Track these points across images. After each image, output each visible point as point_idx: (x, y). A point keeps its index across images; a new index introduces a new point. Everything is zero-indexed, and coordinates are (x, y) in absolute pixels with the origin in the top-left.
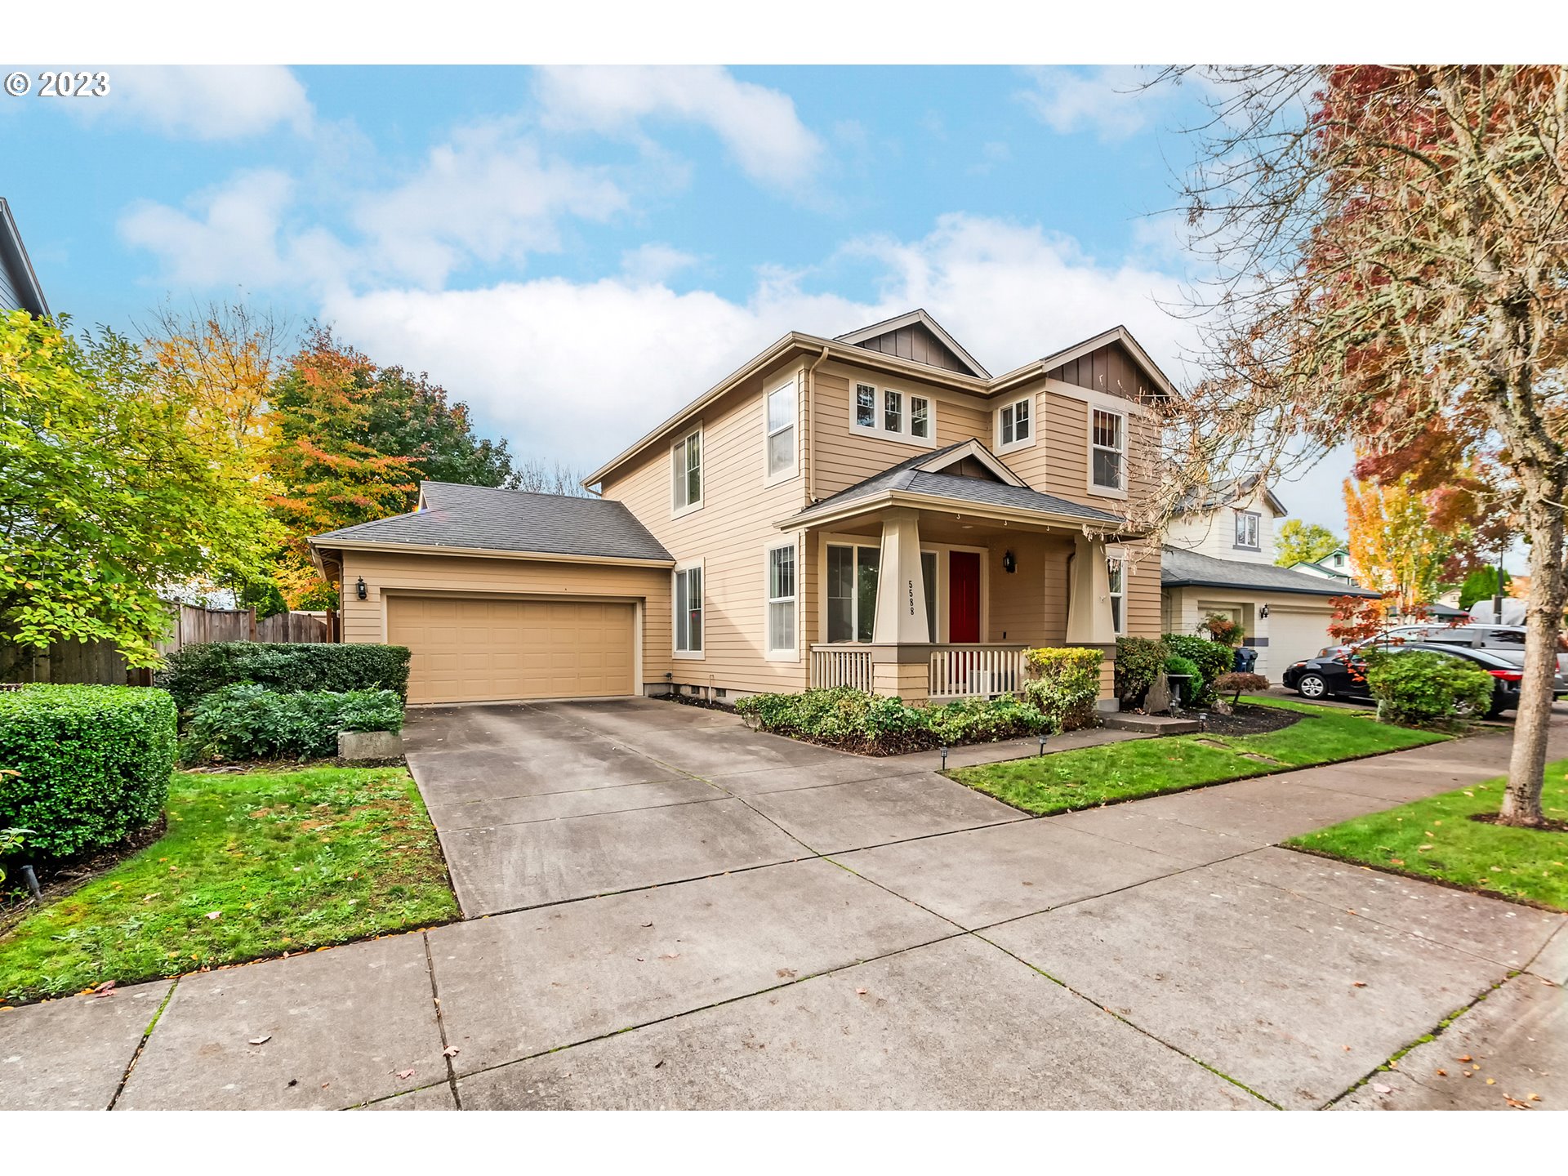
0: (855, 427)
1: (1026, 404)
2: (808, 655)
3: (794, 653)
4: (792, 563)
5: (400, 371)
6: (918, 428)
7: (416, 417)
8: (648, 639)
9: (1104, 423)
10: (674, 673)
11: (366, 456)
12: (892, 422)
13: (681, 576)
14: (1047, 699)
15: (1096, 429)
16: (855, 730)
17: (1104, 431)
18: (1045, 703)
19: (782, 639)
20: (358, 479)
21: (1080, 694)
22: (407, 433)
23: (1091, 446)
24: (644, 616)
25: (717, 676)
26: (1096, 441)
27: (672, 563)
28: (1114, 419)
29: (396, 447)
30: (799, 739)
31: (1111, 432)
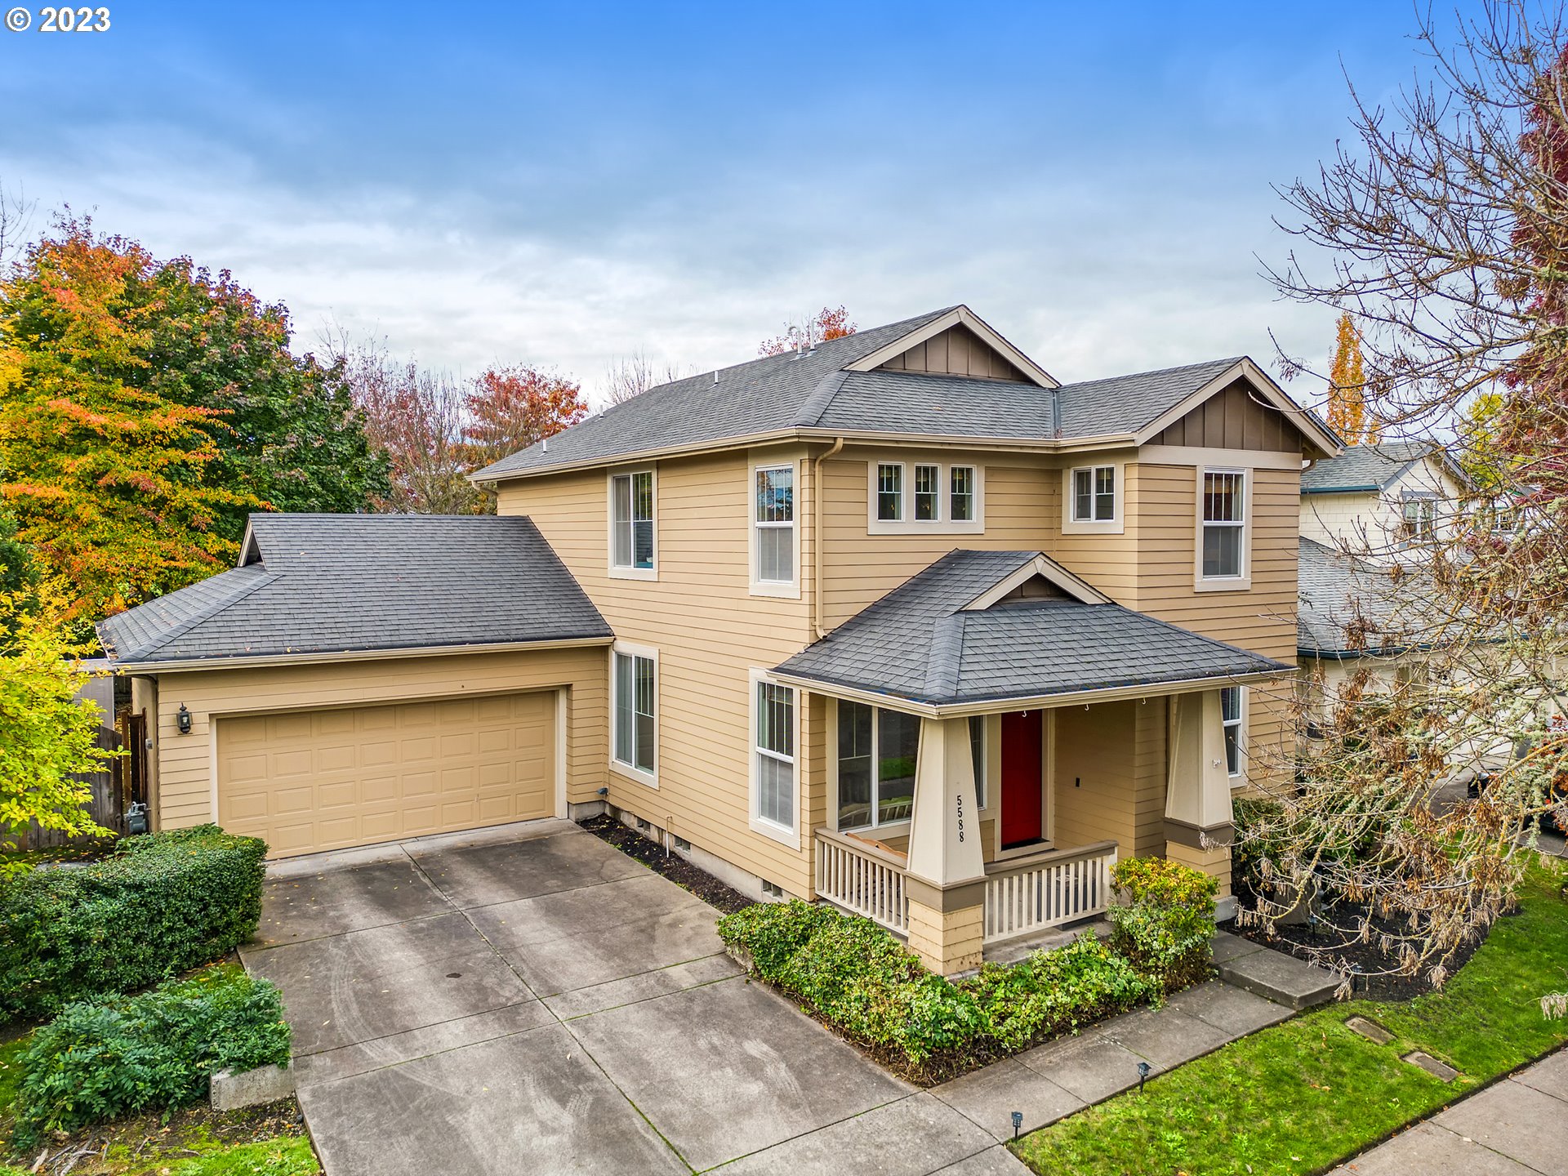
0: (877, 526)
1: (1111, 471)
2: (812, 844)
3: (793, 834)
4: (790, 708)
5: (186, 264)
6: (960, 509)
7: (217, 342)
8: (575, 743)
9: (1219, 486)
10: (611, 790)
11: (142, 407)
12: (924, 509)
13: (622, 659)
14: (1143, 944)
15: (1208, 497)
16: (892, 1041)
17: (1218, 496)
18: (1141, 948)
19: (776, 808)
20: (131, 441)
21: (1188, 942)
22: (203, 368)
23: (1201, 523)
24: (570, 709)
25: (676, 820)
26: (1207, 517)
27: (610, 639)
28: (1233, 479)
29: (187, 388)
30: (810, 1016)
31: (1229, 496)
